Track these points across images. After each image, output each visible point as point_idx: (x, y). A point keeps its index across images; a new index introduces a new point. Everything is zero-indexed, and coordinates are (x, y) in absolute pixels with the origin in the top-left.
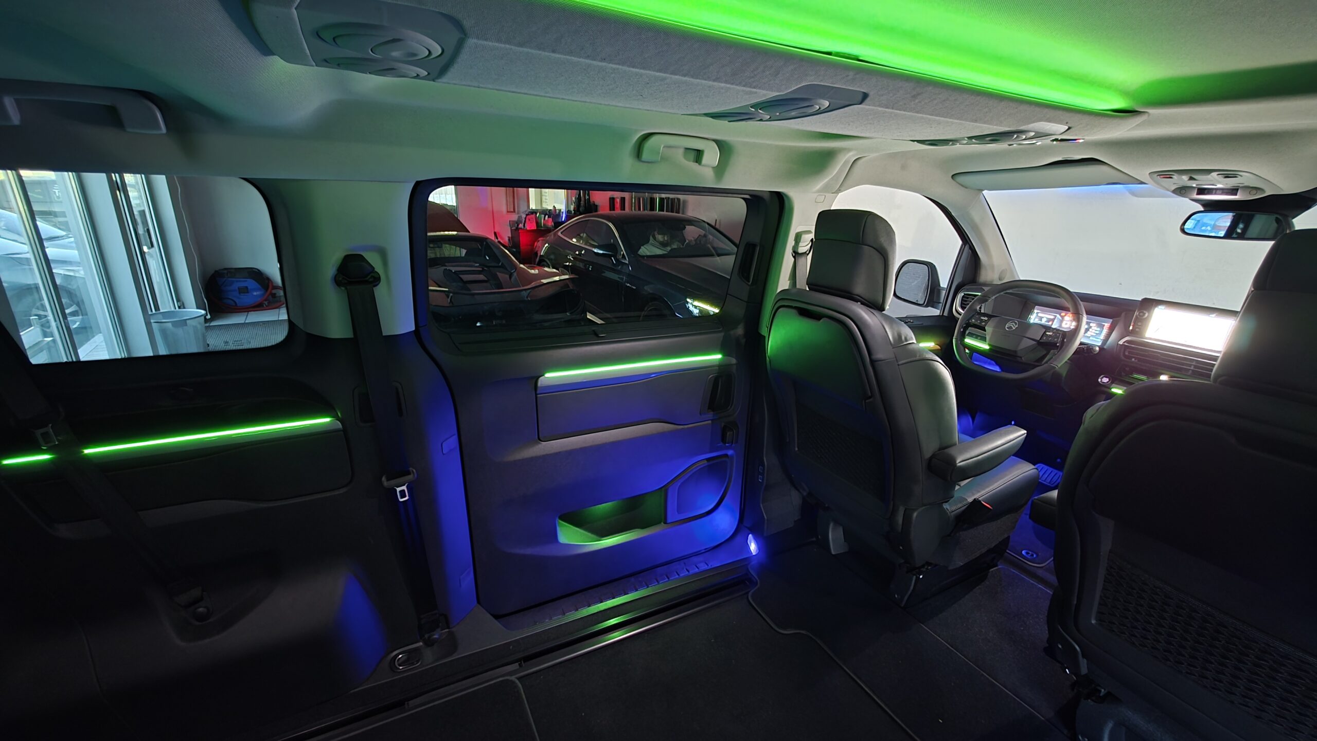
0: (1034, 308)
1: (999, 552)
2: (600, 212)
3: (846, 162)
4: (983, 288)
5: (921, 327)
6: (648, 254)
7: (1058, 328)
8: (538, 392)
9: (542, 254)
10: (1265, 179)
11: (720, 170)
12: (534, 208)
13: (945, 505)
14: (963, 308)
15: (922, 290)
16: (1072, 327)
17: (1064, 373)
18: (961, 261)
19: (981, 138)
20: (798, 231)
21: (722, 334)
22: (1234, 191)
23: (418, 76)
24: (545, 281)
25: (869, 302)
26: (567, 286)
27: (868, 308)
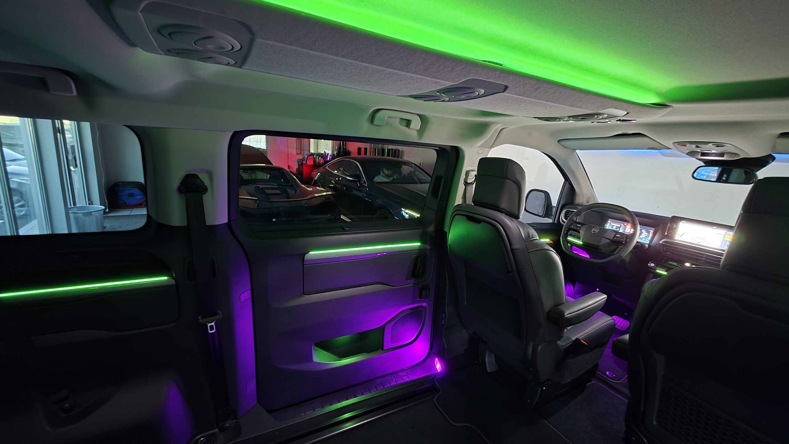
0: (608, 220)
1: (592, 372)
2: (352, 156)
3: (496, 130)
4: (578, 207)
5: (542, 229)
6: (380, 181)
7: (623, 232)
8: (304, 264)
9: (316, 179)
10: (740, 149)
11: (421, 132)
12: (313, 152)
13: (558, 342)
14: (566, 219)
15: (541, 208)
16: (632, 232)
17: (628, 260)
18: (564, 191)
19: (575, 117)
20: (468, 169)
21: (421, 230)
22: (722, 155)
23: (228, 64)
24: (316, 195)
25: (510, 214)
26: (329, 198)
27: (509, 217)
